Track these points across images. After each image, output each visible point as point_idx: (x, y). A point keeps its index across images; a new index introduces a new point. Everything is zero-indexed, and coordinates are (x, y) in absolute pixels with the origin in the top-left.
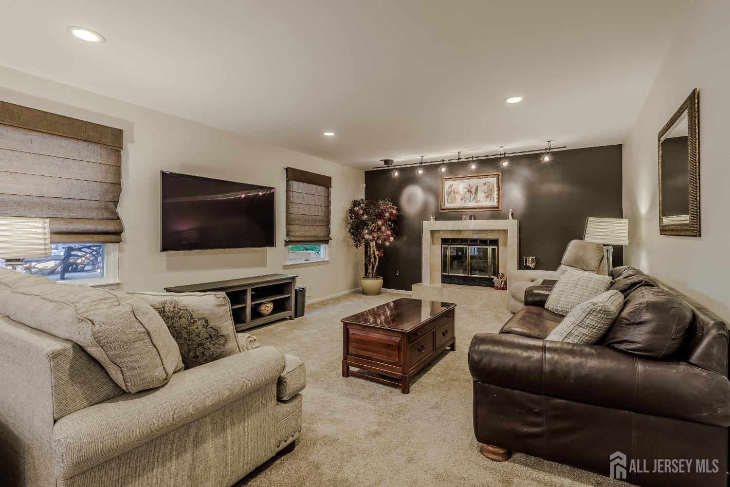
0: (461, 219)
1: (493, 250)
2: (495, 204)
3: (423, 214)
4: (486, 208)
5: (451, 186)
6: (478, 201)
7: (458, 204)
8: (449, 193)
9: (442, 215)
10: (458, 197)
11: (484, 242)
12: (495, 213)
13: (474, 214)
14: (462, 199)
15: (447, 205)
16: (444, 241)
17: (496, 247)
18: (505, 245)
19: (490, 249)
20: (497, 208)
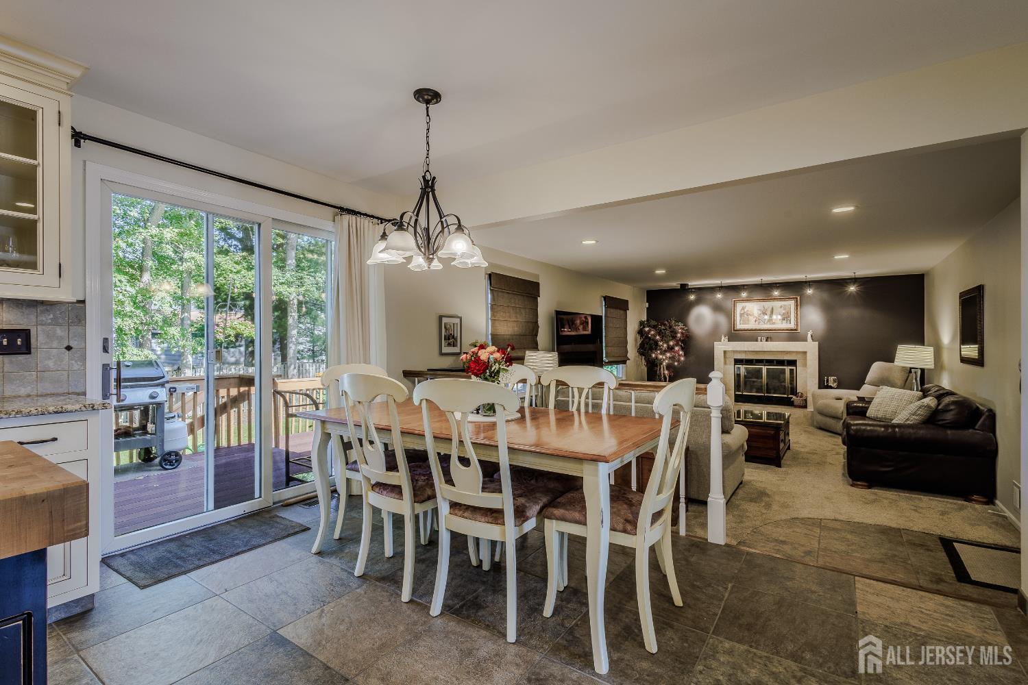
0: (757, 341)
1: (791, 371)
2: (792, 326)
3: (715, 334)
4: (784, 330)
5: (743, 308)
6: (774, 323)
7: (752, 325)
8: (741, 315)
9: (734, 335)
10: (752, 319)
11: (781, 362)
12: (793, 335)
13: (770, 335)
14: (756, 321)
15: (739, 326)
16: (737, 361)
17: (794, 368)
18: (805, 365)
19: (787, 369)
20: (795, 330)
